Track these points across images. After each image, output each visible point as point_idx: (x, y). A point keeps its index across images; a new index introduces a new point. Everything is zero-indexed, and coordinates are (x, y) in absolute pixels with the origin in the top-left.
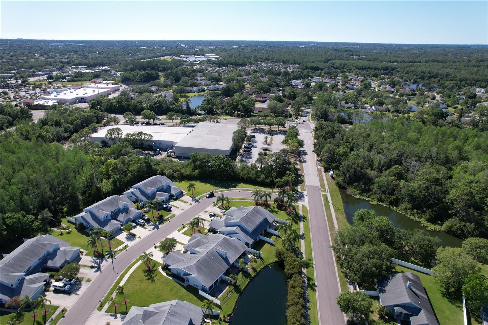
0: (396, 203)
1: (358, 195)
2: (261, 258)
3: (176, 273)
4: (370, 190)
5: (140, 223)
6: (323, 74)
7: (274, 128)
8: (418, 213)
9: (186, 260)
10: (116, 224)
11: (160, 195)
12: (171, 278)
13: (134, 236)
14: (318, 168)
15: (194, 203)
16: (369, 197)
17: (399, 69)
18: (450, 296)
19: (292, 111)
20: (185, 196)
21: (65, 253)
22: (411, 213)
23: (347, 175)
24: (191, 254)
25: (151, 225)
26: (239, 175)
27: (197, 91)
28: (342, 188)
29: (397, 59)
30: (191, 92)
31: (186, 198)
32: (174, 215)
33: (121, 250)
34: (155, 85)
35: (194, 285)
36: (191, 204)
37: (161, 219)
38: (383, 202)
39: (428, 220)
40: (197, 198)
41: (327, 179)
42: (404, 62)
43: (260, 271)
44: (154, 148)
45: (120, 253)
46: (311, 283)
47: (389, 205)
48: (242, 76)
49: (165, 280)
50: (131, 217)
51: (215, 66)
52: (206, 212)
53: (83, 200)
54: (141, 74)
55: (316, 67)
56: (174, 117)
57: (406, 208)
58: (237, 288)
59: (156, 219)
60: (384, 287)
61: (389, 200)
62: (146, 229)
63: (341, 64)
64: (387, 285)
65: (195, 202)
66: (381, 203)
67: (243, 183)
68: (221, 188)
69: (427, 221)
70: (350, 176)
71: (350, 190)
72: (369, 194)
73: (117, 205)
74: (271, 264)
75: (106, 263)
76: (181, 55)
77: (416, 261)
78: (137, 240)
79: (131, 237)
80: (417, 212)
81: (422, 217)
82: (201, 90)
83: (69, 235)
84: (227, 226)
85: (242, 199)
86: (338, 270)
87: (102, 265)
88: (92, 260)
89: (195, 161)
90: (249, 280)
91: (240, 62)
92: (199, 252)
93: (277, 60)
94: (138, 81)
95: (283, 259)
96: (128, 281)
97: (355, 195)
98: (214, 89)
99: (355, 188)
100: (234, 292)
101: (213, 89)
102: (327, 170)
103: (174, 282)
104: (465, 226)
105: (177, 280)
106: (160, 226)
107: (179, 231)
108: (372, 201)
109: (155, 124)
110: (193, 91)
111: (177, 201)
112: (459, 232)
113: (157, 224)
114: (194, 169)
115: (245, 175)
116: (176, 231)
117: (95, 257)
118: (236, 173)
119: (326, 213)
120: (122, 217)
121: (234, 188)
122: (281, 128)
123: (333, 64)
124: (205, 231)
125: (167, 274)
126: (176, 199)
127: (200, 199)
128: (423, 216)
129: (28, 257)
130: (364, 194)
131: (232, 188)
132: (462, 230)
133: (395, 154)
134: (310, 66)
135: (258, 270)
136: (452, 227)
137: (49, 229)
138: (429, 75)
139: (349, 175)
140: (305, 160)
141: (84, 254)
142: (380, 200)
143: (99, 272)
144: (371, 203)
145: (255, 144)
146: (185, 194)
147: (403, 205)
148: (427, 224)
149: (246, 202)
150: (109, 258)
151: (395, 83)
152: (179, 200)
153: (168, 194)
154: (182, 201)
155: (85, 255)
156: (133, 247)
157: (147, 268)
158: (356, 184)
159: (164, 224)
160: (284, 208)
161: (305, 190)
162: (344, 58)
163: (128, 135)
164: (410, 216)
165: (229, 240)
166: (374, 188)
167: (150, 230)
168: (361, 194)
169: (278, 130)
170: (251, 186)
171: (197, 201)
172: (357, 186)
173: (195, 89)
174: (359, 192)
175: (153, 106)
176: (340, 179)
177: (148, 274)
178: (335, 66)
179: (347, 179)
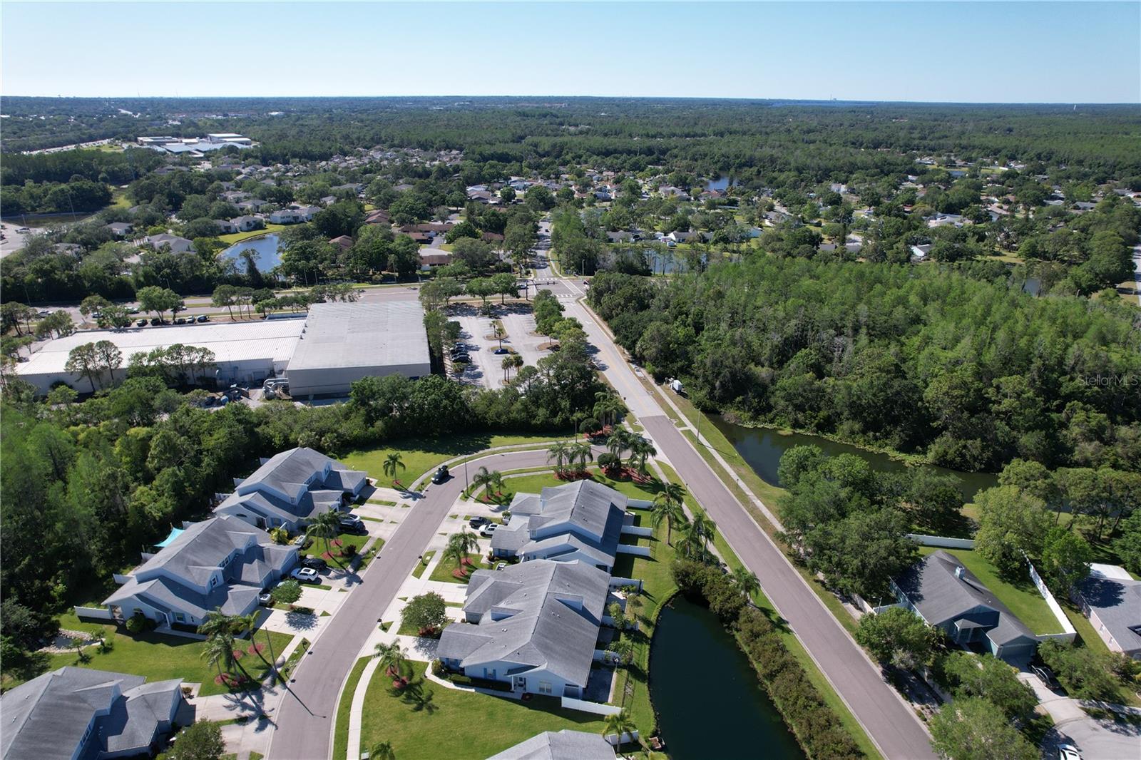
0: (828, 425)
1: (750, 421)
2: (645, 593)
3: (481, 674)
4: (770, 408)
5: (305, 578)
6: (525, 170)
7: (495, 300)
8: (876, 439)
9: (495, 637)
10: (247, 594)
11: (324, 498)
12: (473, 690)
13: (308, 612)
14: (640, 378)
15: (410, 501)
16: (772, 421)
17: (675, 151)
18: (1012, 578)
19: (508, 257)
20: (379, 489)
21: (148, 703)
22: (865, 440)
23: (717, 384)
24: (497, 619)
25: (337, 577)
26: (485, 418)
27: (245, 227)
28: (710, 412)
29: (659, 130)
30: (228, 231)
31: (382, 493)
32: (379, 539)
33: (295, 657)
34: (120, 221)
35: (542, 689)
36: (406, 506)
37: (354, 559)
38: (802, 427)
39: (900, 449)
40: (412, 489)
41: (671, 398)
42: (674, 135)
43: (657, 620)
44: (219, 382)
45: (299, 665)
46: (773, 618)
47: (817, 432)
48: (340, 185)
49: (460, 699)
50: (278, 566)
51: (254, 163)
52: (455, 517)
53: (101, 551)
54: (55, 193)
55: (502, 153)
56: (234, 298)
57: (852, 432)
58: (634, 671)
59: (339, 560)
60: (916, 590)
61: (816, 421)
62: (328, 588)
63: (554, 146)
64: (918, 584)
65: (415, 499)
66: (799, 431)
67: (500, 435)
68: (456, 455)
69: (897, 450)
70: (722, 385)
71: (730, 414)
72: (771, 415)
73: (229, 543)
74: (670, 599)
75: (273, 701)
76: (140, 138)
77: (924, 529)
78: (322, 624)
79: (303, 617)
80: (874, 436)
81: (886, 445)
82: (253, 224)
83: (111, 655)
84: (538, 539)
85: (521, 472)
86: (807, 580)
87: (266, 708)
88: (228, 703)
89: (363, 400)
90: (648, 647)
91: (316, 150)
92: (520, 611)
93: (402, 141)
94: (51, 212)
95: (695, 582)
96: (365, 727)
97: (743, 423)
98: (286, 220)
99: (739, 409)
100: (634, 680)
101: (283, 220)
102: (660, 379)
103: (486, 696)
104: (965, 447)
105: (492, 692)
106: (361, 574)
107: (418, 574)
108: (781, 429)
109: (181, 323)
110: (233, 230)
111: (366, 505)
112: (958, 459)
113: (351, 570)
114: (369, 421)
115: (499, 415)
116: (411, 579)
117: (233, 692)
118: (476, 416)
119: (714, 470)
120: (253, 572)
121: (486, 451)
122: (508, 298)
123: (536, 146)
124: (482, 562)
125: (456, 683)
126: (361, 501)
127: (421, 490)
128: (887, 441)
129: (50, 746)
130: (762, 418)
131: (481, 452)
132: (962, 456)
133: (791, 327)
134: (489, 152)
135: (653, 618)
136: (946, 453)
137: (29, 654)
138: (737, 161)
139: (721, 382)
140: (601, 363)
141: (194, 693)
142: (796, 425)
143: (270, 728)
144: (781, 432)
145: (470, 342)
146: (376, 485)
147: (845, 426)
148: (901, 456)
149: (533, 476)
150: (273, 684)
151: (688, 181)
152: (372, 502)
153: (339, 493)
154: (379, 503)
155: (200, 695)
156: (322, 642)
157: (396, 684)
158: (739, 399)
159: (369, 567)
160: (624, 474)
161: (641, 429)
162: (549, 132)
163: (138, 357)
164: (865, 445)
165: (569, 567)
166: (778, 400)
167: (341, 590)
168: (754, 418)
169: (503, 304)
170: (522, 439)
171: (415, 496)
172: (743, 402)
173: (236, 222)
174: (750, 414)
175: (154, 274)
176: (701, 394)
177: (409, 697)
178: (540, 150)
179: (717, 393)
